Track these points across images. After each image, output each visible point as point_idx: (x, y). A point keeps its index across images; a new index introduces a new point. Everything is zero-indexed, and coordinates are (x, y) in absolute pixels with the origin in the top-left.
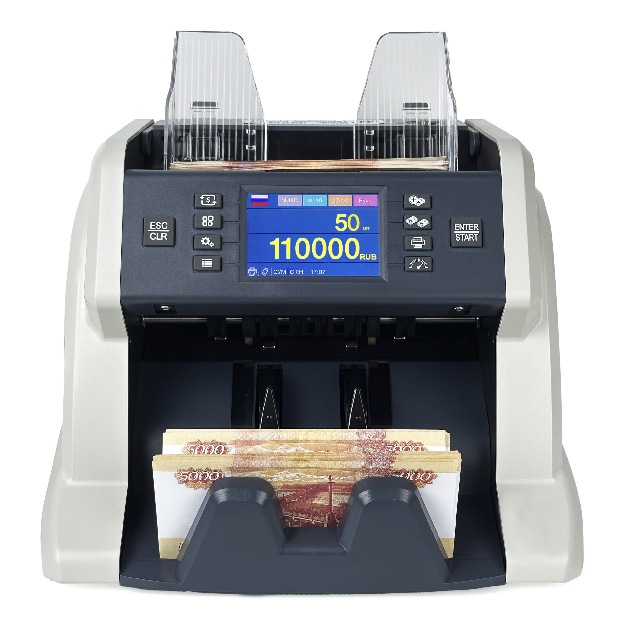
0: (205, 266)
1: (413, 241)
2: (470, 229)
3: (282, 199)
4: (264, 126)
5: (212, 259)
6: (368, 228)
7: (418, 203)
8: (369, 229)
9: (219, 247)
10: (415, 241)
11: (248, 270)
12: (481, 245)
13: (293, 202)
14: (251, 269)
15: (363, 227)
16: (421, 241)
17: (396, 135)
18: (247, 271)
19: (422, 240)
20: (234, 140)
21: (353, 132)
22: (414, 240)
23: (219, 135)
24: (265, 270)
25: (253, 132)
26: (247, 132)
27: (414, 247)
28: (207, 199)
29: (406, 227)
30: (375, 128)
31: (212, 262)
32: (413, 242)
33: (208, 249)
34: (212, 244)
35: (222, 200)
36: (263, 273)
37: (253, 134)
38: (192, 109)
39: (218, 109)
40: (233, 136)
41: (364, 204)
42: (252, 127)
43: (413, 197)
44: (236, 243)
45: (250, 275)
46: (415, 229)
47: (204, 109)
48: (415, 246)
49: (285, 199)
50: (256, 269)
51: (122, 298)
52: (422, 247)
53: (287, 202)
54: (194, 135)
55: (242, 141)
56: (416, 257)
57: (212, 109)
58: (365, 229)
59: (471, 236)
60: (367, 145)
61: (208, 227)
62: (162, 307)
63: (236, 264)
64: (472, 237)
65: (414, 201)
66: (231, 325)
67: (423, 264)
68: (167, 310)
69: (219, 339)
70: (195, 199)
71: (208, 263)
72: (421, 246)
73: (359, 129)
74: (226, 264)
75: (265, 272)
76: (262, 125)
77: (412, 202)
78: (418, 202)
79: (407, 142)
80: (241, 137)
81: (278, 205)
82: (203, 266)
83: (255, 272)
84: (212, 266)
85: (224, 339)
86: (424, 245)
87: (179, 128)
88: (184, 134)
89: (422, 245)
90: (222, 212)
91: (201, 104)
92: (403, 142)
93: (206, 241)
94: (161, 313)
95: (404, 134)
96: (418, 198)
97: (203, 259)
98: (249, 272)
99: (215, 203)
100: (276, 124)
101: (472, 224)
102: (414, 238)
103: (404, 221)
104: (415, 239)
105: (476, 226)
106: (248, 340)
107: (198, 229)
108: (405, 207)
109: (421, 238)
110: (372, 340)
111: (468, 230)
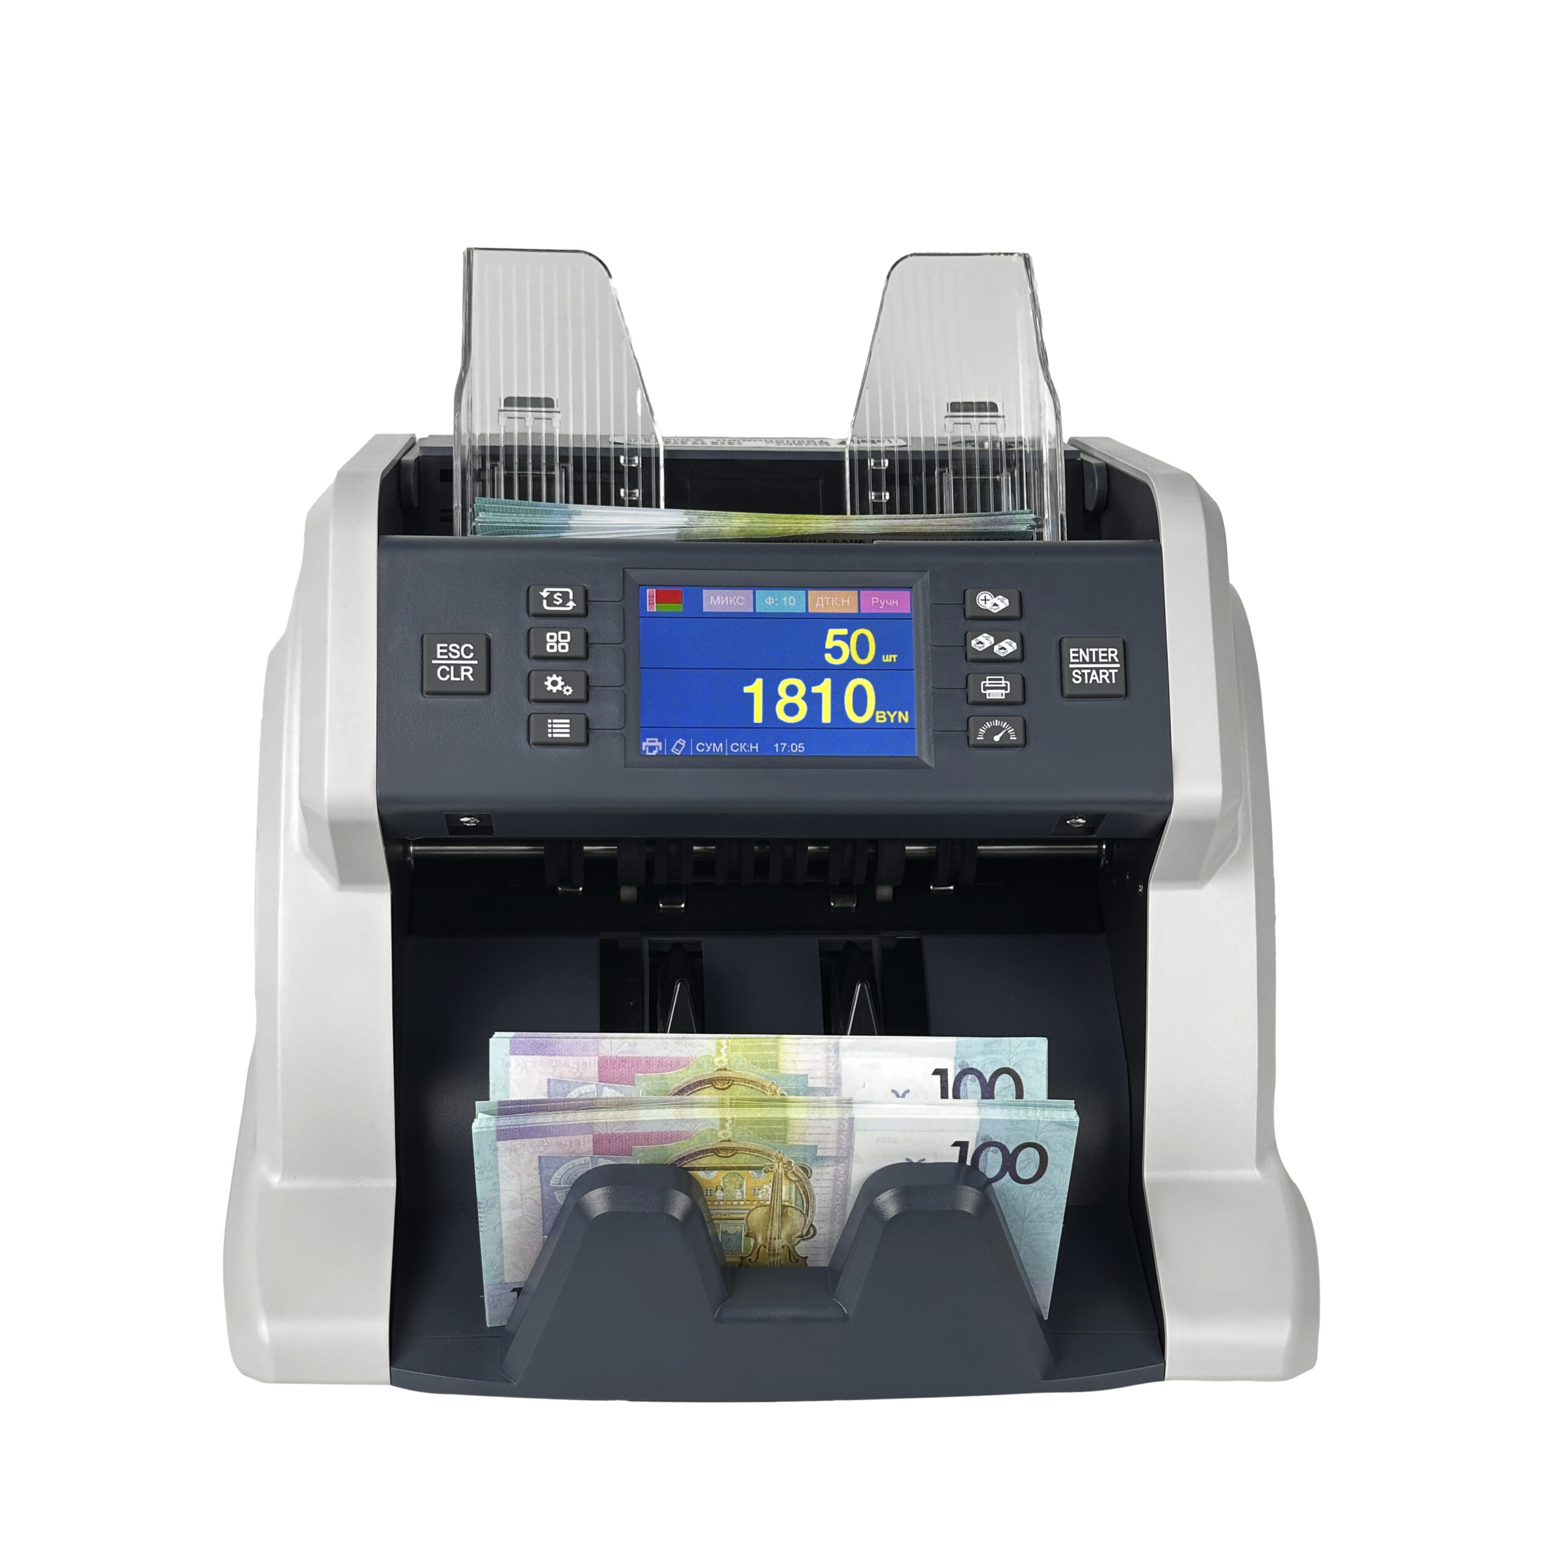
0: (555, 735)
1: (986, 684)
2: (1101, 660)
3: (712, 598)
4: (657, 450)
5: (568, 721)
6: (892, 658)
7: (995, 607)
8: (895, 660)
9: (582, 696)
10: (989, 684)
11: (644, 744)
12: (1123, 692)
13: (735, 604)
14: (650, 741)
15: (884, 656)
16: (1001, 684)
17: (935, 469)
18: (641, 746)
19: (1003, 682)
20: (595, 478)
21: (844, 462)
22: (987, 682)
23: (563, 467)
24: (678, 744)
25: (634, 460)
26: (622, 461)
27: (988, 697)
28: (555, 596)
29: (970, 656)
30: (889, 454)
31: (568, 726)
32: (986, 686)
33: (559, 699)
34: (568, 690)
35: (585, 599)
36: (674, 750)
37: (634, 465)
38: (503, 413)
39: (559, 412)
40: (592, 469)
41: (881, 609)
42: (632, 452)
43: (984, 595)
44: (619, 688)
45: (648, 753)
46: (990, 662)
47: (530, 413)
48: (989, 694)
49: (718, 598)
50: (659, 741)
51: (380, 801)
52: (1004, 697)
53: (722, 603)
54: (509, 467)
55: (613, 481)
56: (992, 717)
57: (546, 412)
58: (887, 660)
59: (1104, 674)
60: (873, 490)
61: (557, 655)
62: (462, 820)
63: (618, 731)
64: (1106, 677)
65: (985, 603)
66: (593, 861)
67: (1005, 731)
68: (474, 826)
69: (567, 890)
70: (530, 597)
71: (560, 728)
72: (1002, 694)
73: (856, 457)
74: (597, 731)
75: (679, 746)
76: (653, 447)
77: (981, 604)
78: (995, 605)
79: (957, 483)
80: (609, 472)
81: (704, 611)
82: (550, 735)
83: (658, 747)
84: (568, 736)
85: (577, 890)
86: (1008, 691)
87: (478, 452)
88: (488, 465)
89: (1003, 692)
90: (586, 624)
91: (522, 402)
92: (948, 483)
93: (555, 684)
94: (459, 834)
95: (950, 467)
96: (995, 597)
97: (550, 721)
98: (646, 746)
99: (571, 604)
100: (679, 446)
101: (1105, 650)
102: (988, 678)
103: (966, 643)
104: (990, 680)
105: (1113, 653)
106: (627, 893)
107: (537, 658)
108: (968, 614)
109: (1003, 677)
110: (885, 892)
111: (1097, 662)
